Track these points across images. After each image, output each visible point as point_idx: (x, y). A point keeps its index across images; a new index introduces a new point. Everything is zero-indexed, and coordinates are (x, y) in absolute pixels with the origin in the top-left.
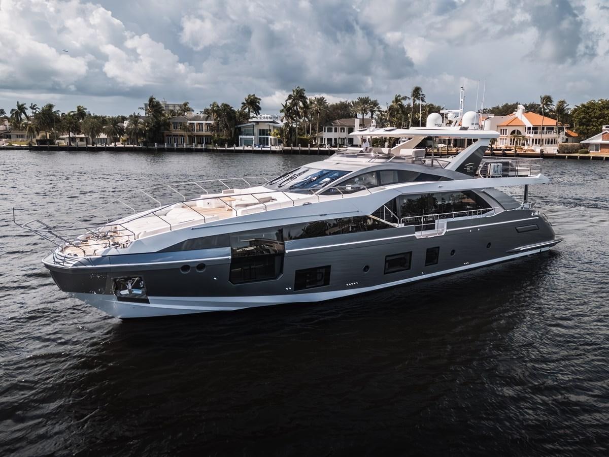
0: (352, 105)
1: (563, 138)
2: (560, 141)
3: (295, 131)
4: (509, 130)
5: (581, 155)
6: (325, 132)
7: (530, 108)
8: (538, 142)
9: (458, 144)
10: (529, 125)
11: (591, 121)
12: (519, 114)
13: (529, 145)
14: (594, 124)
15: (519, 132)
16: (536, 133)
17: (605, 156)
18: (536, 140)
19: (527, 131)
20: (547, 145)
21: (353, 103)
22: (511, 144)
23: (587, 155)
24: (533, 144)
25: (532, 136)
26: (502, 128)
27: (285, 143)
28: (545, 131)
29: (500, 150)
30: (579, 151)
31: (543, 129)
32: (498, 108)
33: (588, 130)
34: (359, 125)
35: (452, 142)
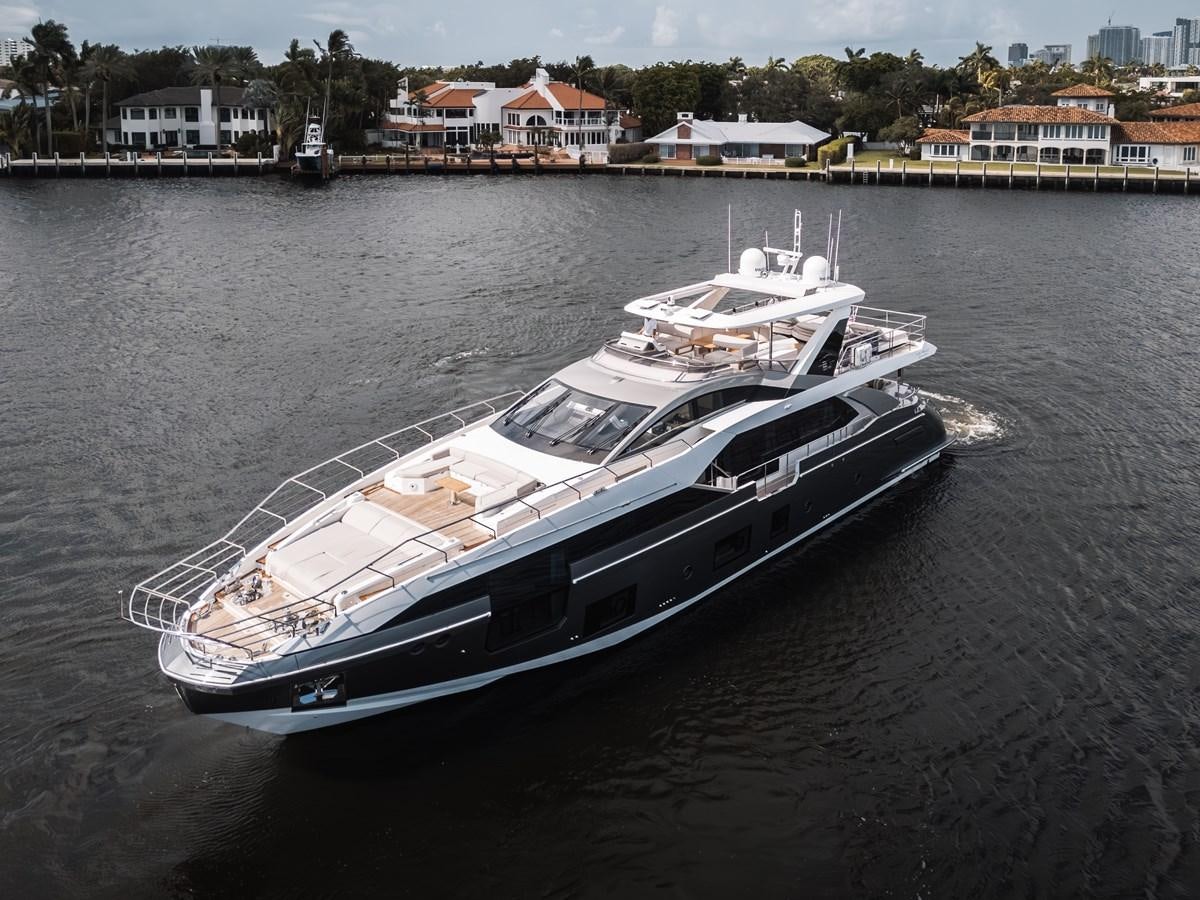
0: (194, 55)
1: (616, 131)
2: (613, 138)
3: (43, 119)
4: (524, 117)
5: (647, 166)
6: (125, 117)
7: (559, 74)
8: (577, 139)
9: (430, 142)
10: (557, 107)
11: (662, 99)
12: (540, 83)
13: (560, 145)
14: (667, 104)
15: (541, 121)
16: (571, 123)
17: (684, 168)
18: (572, 135)
19: (555, 118)
20: (591, 145)
21: (196, 52)
22: (528, 143)
23: (655, 166)
24: (567, 144)
25: (565, 128)
26: (512, 112)
27: (16, 148)
28: (586, 119)
29: (508, 156)
30: (644, 157)
31: (583, 115)
32: (500, 68)
33: (657, 115)
34: (210, 103)
35: (418, 139)
